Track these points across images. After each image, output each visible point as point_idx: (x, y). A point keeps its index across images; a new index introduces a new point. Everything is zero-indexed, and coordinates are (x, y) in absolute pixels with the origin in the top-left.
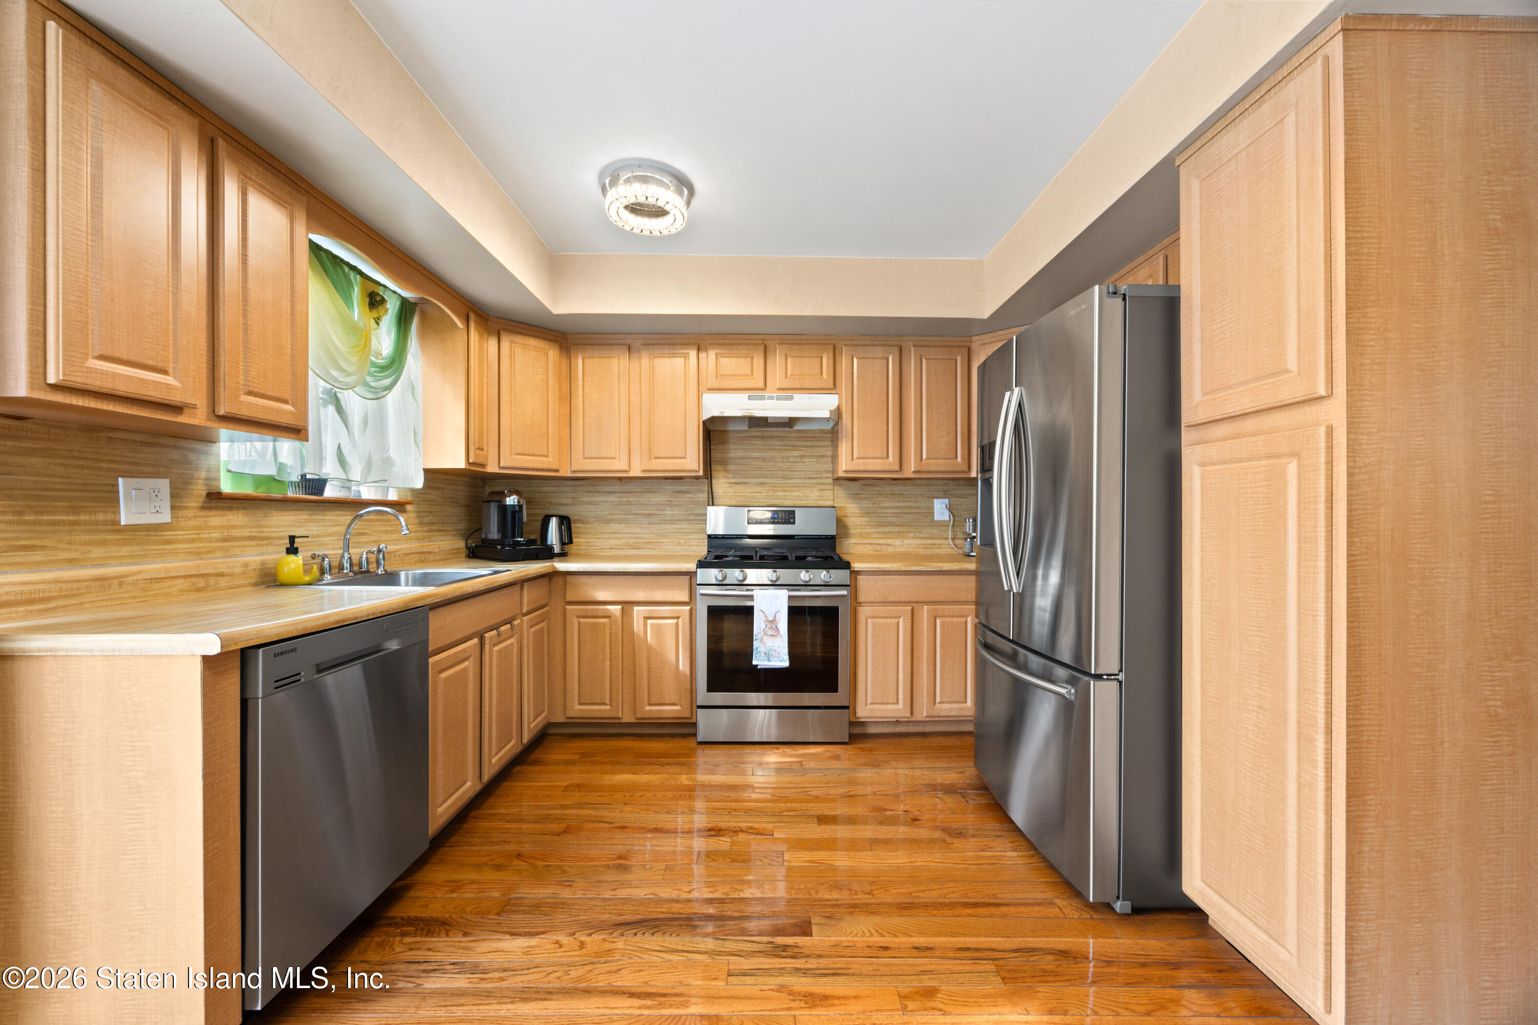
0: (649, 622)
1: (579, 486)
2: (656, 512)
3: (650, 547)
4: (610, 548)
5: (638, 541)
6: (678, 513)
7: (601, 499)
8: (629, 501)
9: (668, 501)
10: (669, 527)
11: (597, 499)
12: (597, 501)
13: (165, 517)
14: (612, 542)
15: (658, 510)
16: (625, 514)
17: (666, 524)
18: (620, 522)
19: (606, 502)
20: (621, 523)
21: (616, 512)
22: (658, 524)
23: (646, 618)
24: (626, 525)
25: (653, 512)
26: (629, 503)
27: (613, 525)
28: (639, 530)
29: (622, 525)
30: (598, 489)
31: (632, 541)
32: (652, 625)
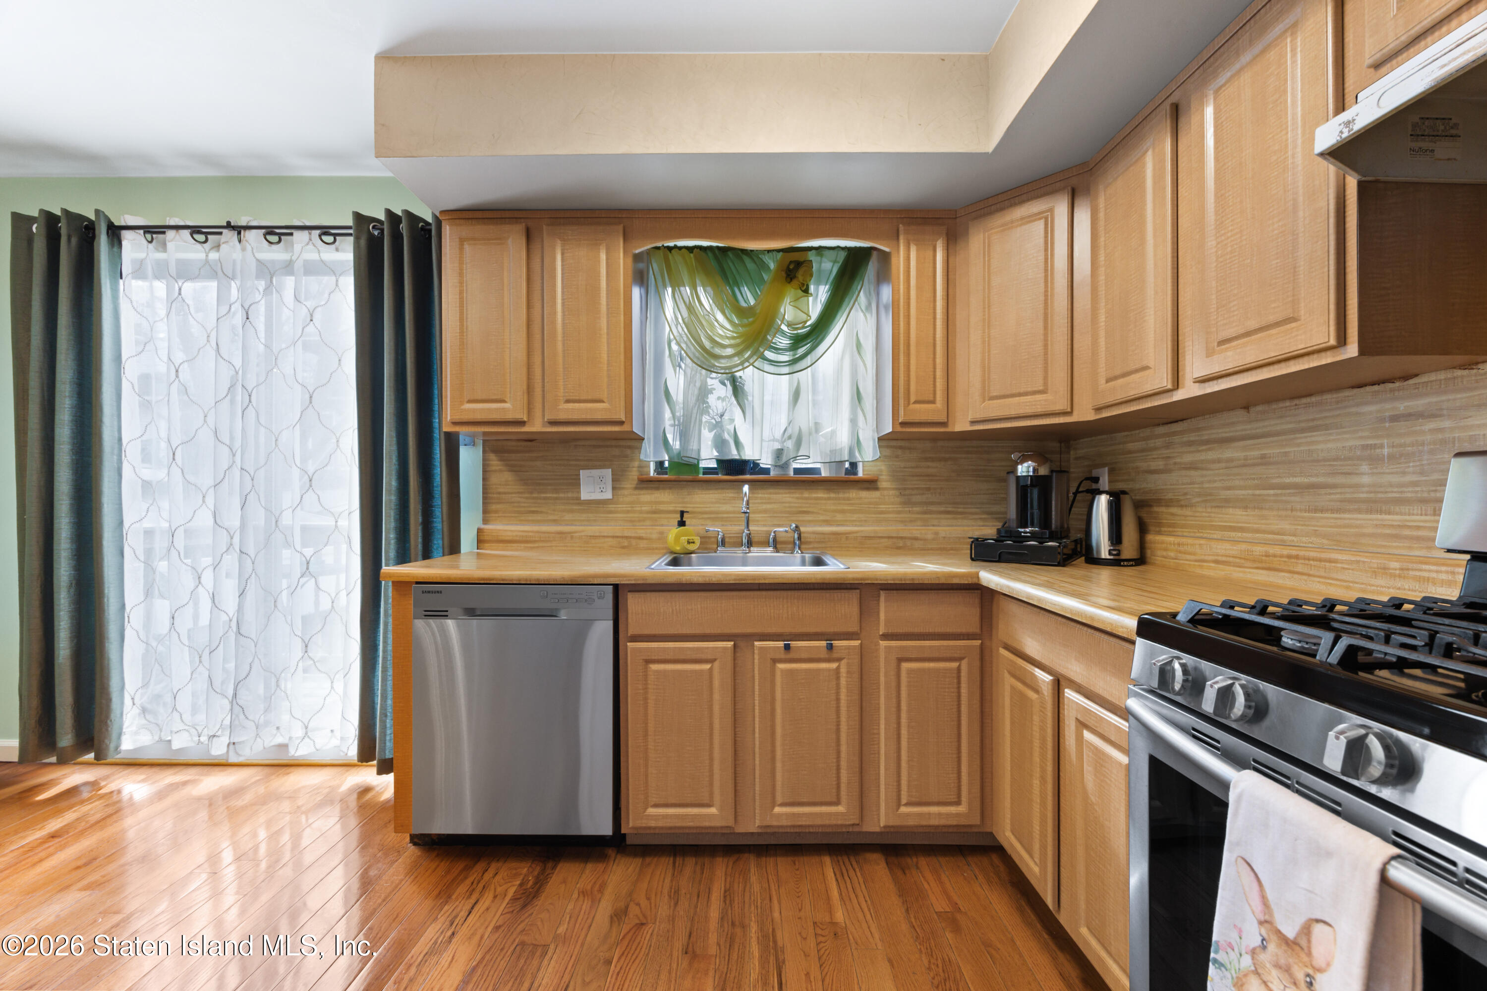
2: (1330, 480)
3: (1300, 568)
4: (1217, 562)
5: (1272, 550)
6: (1395, 479)
7: (1211, 455)
8: (1263, 457)
9: (1365, 447)
10: (1367, 521)
11: (1203, 456)
12: (1202, 461)
13: (608, 495)
14: (1222, 548)
15: (1334, 474)
16: (1257, 487)
17: (1359, 511)
18: (1244, 504)
19: (1219, 461)
20: (1246, 508)
21: (1237, 483)
22: (1332, 511)
24: (1257, 512)
25: (1321, 480)
26: (1264, 461)
27: (1231, 511)
28: (1285, 525)
29: (1250, 512)
30: (1206, 435)
31: (1259, 550)
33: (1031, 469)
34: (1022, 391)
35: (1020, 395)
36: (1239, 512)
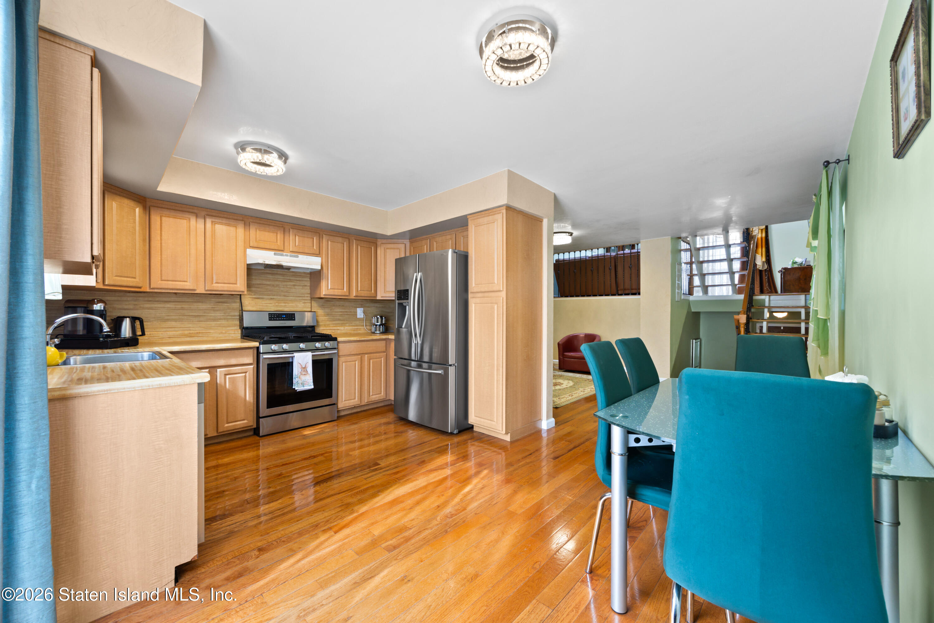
0: (227, 377)
1: (140, 297)
2: (204, 314)
3: (200, 335)
4: (169, 338)
5: (191, 332)
6: (219, 315)
7: (159, 305)
8: (182, 307)
9: (212, 308)
10: (213, 323)
11: (156, 306)
12: (156, 307)
14: (171, 333)
15: (204, 313)
16: (180, 316)
17: (211, 321)
18: (175, 320)
19: (164, 307)
20: (176, 321)
21: (172, 314)
22: (204, 321)
23: (226, 375)
24: (180, 322)
25: (201, 314)
26: (182, 309)
27: (170, 322)
28: (190, 325)
29: (177, 323)
30: (157, 299)
31: (186, 332)
32: (229, 378)
33: (102, 306)
34: (128, 276)
35: (127, 277)
36: (174, 323)
